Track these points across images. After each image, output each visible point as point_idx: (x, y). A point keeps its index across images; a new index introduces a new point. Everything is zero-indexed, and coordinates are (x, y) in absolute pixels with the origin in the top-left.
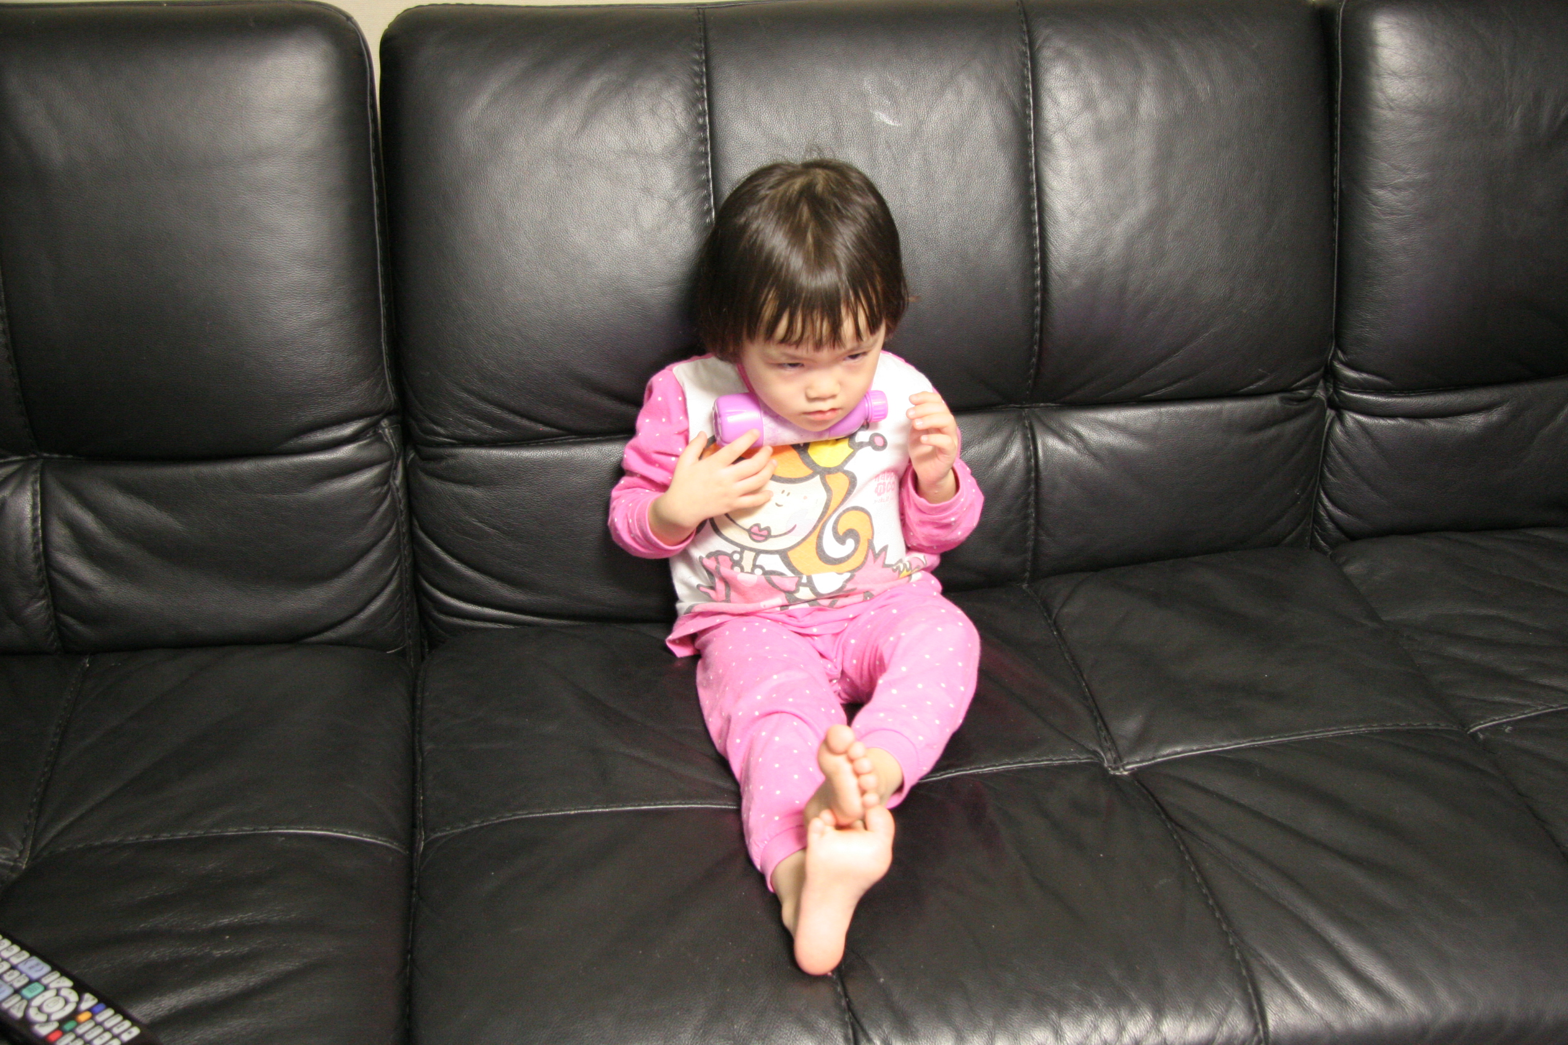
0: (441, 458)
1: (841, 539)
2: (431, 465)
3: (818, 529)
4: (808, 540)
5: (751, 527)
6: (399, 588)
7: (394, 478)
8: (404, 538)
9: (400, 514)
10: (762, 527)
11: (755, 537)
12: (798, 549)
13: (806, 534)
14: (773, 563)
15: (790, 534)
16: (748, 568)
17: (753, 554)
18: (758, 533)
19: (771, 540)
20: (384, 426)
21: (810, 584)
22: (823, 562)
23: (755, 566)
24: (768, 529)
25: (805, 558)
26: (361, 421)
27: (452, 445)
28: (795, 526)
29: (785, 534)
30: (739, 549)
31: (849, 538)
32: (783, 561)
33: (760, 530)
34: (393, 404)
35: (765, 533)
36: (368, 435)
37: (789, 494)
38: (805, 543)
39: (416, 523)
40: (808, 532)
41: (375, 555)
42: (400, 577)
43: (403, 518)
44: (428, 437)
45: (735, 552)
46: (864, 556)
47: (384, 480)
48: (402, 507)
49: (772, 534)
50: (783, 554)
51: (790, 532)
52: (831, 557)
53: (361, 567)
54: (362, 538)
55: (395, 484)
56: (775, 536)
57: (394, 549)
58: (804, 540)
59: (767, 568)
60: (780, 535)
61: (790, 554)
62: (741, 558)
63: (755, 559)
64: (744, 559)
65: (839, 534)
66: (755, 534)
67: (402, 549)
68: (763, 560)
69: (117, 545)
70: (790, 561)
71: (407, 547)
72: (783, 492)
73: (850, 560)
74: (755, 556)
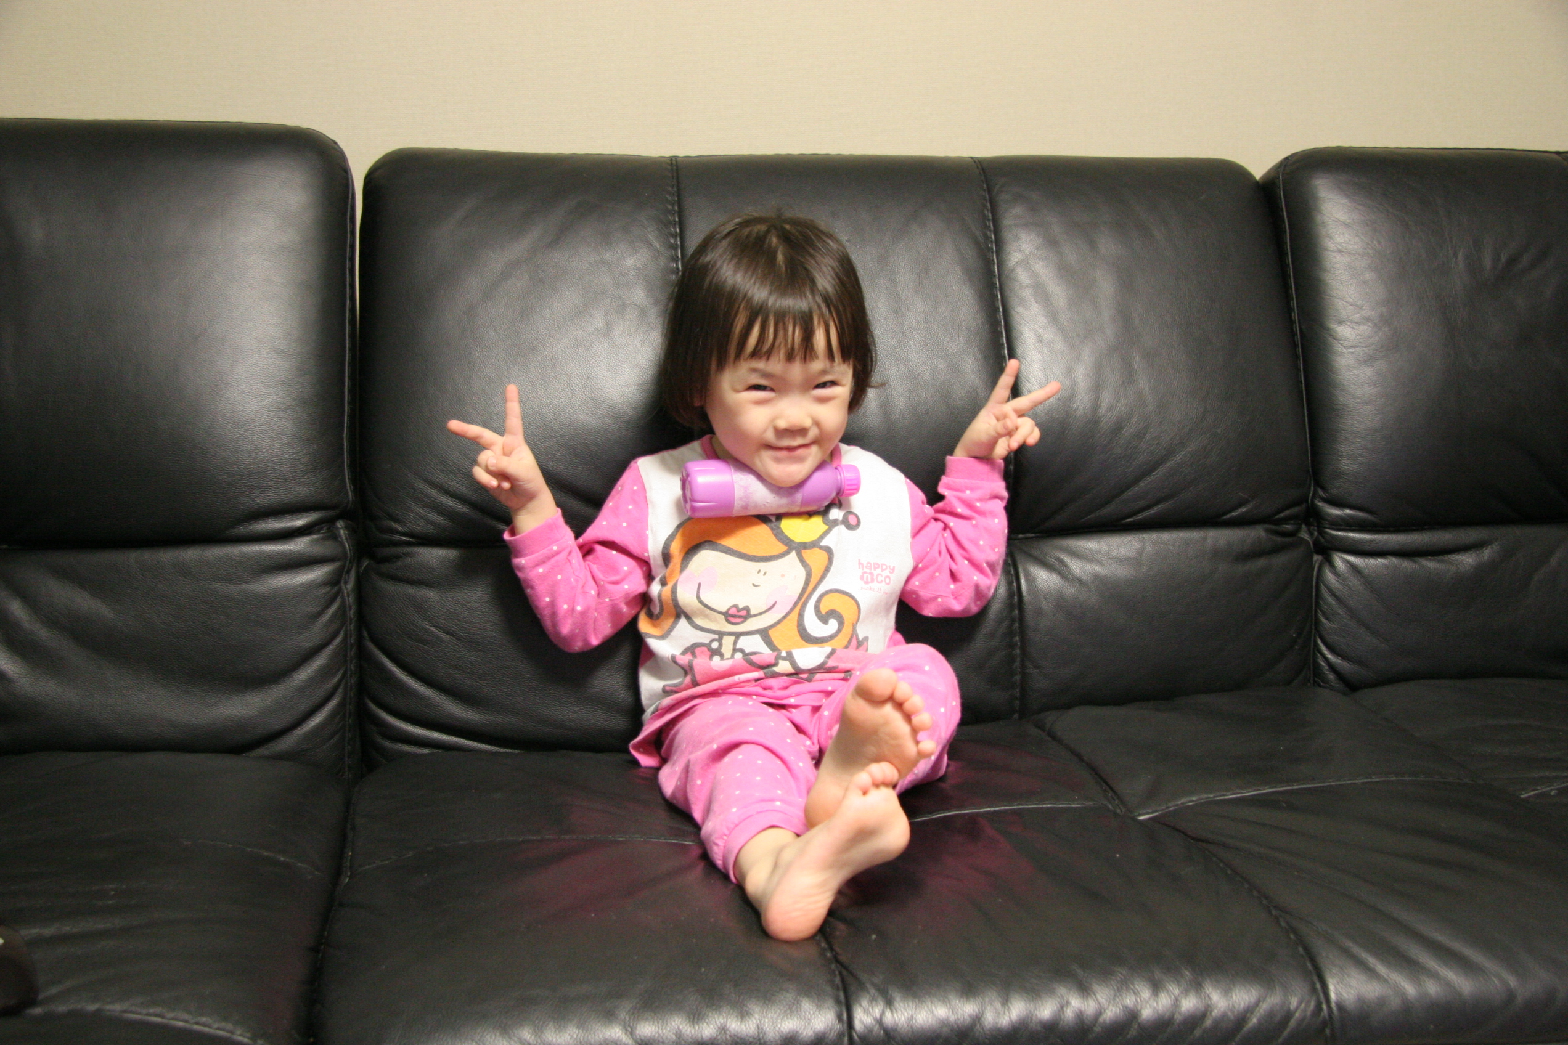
0: (397, 557)
1: (824, 618)
2: (385, 568)
3: (798, 607)
4: (788, 618)
5: (729, 609)
6: (342, 705)
7: (346, 583)
8: (351, 651)
9: (349, 621)
10: (740, 607)
11: (732, 620)
12: (779, 626)
13: (786, 611)
14: (753, 644)
15: (770, 611)
16: (727, 654)
17: (732, 638)
18: (737, 614)
19: (750, 620)
20: (340, 527)
21: (790, 657)
22: (805, 641)
23: (735, 650)
24: (747, 609)
25: (785, 637)
26: (316, 513)
27: (409, 544)
28: (775, 603)
29: (766, 611)
30: (716, 637)
31: (832, 618)
32: (764, 640)
33: (739, 610)
34: (350, 503)
35: (744, 613)
36: (322, 531)
37: (765, 574)
38: (785, 621)
39: (366, 634)
40: (788, 609)
41: (319, 662)
42: (345, 693)
43: (352, 627)
44: (385, 536)
45: (713, 640)
46: (847, 640)
47: (334, 581)
48: (352, 612)
49: (752, 613)
50: (764, 633)
51: (770, 609)
52: (812, 636)
53: (303, 675)
54: (306, 640)
55: (347, 589)
56: (755, 616)
57: (340, 658)
58: (784, 617)
59: (747, 651)
60: (761, 614)
61: (771, 632)
62: (721, 645)
63: (735, 643)
64: (724, 646)
65: (821, 613)
66: (733, 616)
67: (349, 662)
68: (743, 643)
69: (43, 633)
70: (772, 641)
71: (354, 661)
72: (759, 571)
73: (833, 641)
74: (735, 640)
